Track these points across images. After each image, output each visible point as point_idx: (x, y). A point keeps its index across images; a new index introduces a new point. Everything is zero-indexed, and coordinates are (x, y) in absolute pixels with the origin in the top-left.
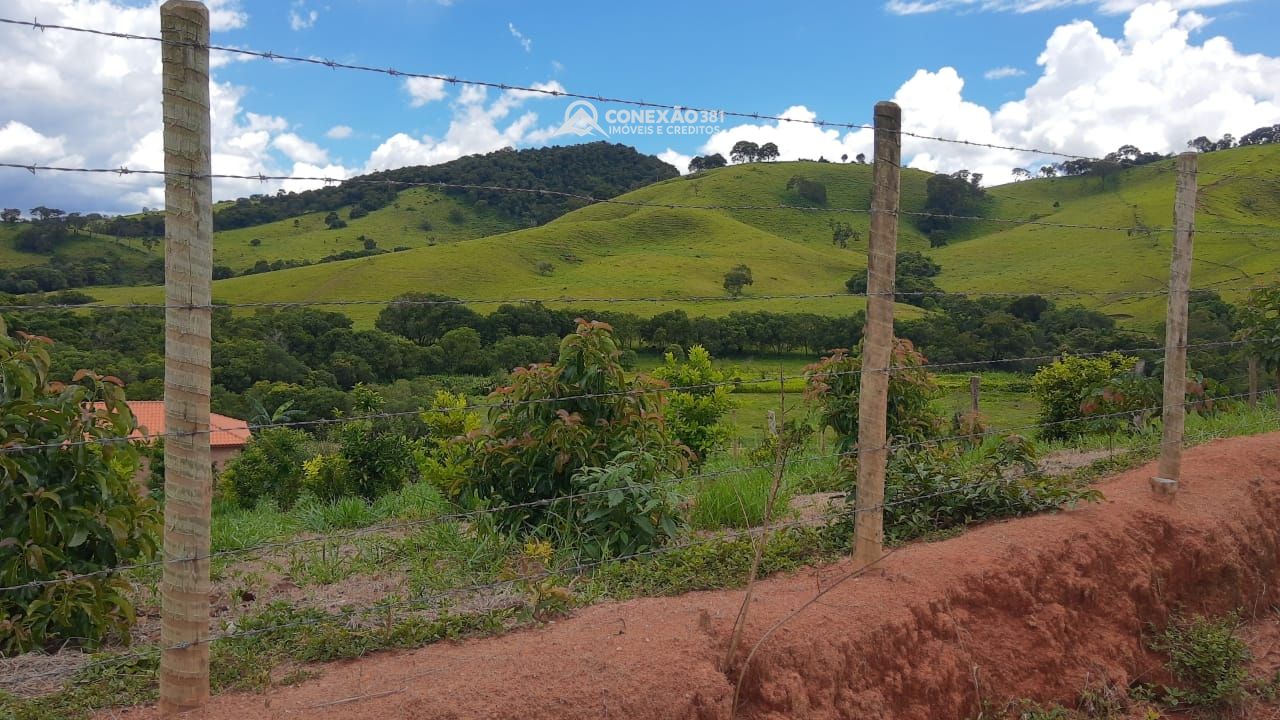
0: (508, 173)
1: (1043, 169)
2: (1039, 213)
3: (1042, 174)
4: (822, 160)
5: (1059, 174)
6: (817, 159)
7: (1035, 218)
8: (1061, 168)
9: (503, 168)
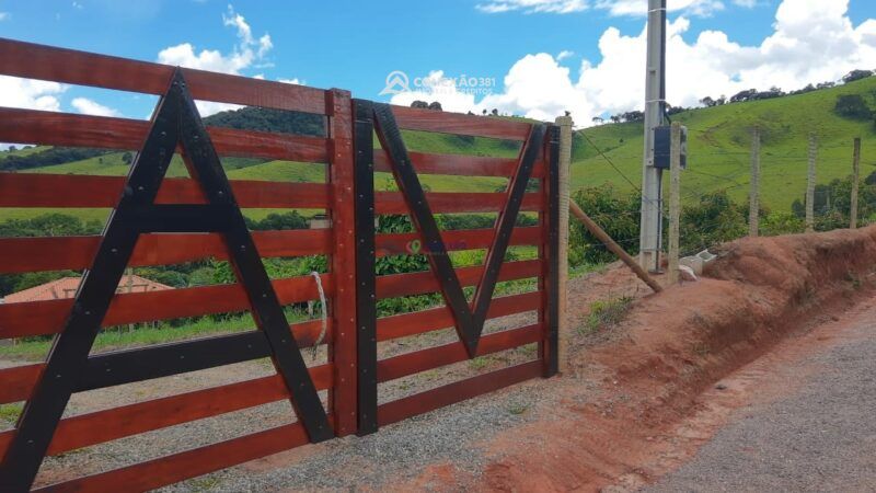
0: (253, 123)
1: (612, 118)
2: (611, 146)
3: (611, 121)
4: (470, 113)
5: (622, 121)
6: (466, 113)
7: (608, 150)
8: (623, 117)
9: (249, 119)
